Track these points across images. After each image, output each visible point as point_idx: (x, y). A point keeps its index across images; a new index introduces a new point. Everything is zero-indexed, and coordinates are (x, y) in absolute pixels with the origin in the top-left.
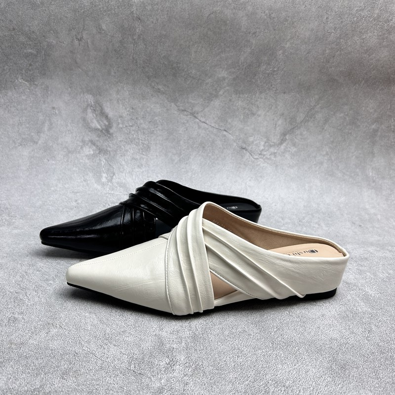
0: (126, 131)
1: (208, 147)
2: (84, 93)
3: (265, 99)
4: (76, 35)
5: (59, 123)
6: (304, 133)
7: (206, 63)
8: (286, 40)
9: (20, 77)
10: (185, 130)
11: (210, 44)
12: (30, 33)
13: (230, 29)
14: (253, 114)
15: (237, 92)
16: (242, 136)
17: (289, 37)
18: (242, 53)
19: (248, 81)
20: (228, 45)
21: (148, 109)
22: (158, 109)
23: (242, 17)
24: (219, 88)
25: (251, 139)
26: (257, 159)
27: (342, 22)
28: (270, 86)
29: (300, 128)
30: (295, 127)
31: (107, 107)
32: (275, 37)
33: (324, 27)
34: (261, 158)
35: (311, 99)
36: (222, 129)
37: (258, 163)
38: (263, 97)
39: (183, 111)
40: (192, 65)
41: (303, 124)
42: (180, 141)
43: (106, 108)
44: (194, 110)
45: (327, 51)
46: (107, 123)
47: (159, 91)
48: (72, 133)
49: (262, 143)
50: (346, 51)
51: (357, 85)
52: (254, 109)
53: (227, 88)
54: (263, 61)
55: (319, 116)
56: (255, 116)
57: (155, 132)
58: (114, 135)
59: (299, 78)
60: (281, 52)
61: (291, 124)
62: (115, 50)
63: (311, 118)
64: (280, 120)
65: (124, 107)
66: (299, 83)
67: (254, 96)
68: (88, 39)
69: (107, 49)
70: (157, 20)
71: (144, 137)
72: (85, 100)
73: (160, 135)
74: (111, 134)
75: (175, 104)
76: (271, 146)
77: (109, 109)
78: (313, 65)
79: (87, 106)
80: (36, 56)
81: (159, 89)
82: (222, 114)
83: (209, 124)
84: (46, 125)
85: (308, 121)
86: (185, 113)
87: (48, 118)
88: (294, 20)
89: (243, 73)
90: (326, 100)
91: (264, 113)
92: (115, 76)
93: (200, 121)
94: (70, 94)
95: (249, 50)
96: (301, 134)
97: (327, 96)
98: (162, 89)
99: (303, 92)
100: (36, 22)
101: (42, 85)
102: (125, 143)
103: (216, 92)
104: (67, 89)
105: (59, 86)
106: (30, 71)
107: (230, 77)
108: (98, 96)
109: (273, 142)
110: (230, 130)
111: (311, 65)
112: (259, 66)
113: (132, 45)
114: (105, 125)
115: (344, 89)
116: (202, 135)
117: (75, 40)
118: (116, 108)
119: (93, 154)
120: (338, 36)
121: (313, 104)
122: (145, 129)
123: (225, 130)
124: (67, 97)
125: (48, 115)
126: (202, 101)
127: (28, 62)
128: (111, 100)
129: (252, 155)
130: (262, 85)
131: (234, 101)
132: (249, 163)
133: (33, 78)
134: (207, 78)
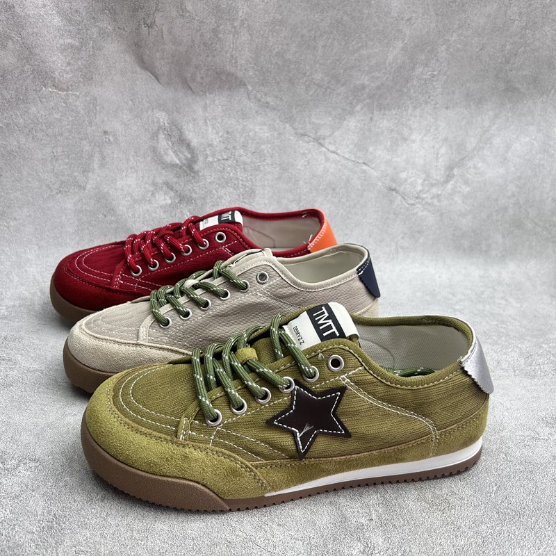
0: (219, 168)
1: (340, 189)
2: (153, 109)
3: (421, 117)
4: (144, 19)
5: (116, 156)
6: (480, 165)
7: (338, 63)
8: (451, 31)
9: (50, 83)
10: (306, 164)
11: (345, 36)
13: (376, 12)
14: (405, 139)
15: (381, 107)
16: (389, 172)
17: (456, 26)
18: (391, 48)
19: (397, 90)
20: (372, 37)
21: (251, 134)
22: (265, 133)
24: (355, 101)
25: (403, 175)
26: (414, 204)
27: (530, 5)
28: (427, 97)
29: (472, 158)
30: (465, 157)
31: (189, 131)
32: (437, 26)
33: (506, 12)
34: (418, 203)
35: (484, 117)
36: (360, 161)
37: (415, 211)
38: (418, 114)
39: (302, 135)
40: (318, 66)
41: (475, 152)
42: (299, 181)
43: (187, 133)
44: (319, 134)
45: (508, 47)
46: (189, 156)
47: (267, 105)
48: (136, 171)
49: (420, 181)
50: (532, 47)
51: (545, 96)
52: (406, 132)
53: (368, 101)
54: (419, 61)
55: (497, 141)
56: (407, 142)
57: (262, 168)
58: (201, 174)
59: (468, 85)
60: (444, 48)
61: (459, 153)
62: (205, 44)
63: (486, 144)
64: (443, 147)
65: (214, 131)
66: (467, 94)
67: (405, 113)
68: (163, 25)
69: (193, 41)
71: (246, 175)
72: (155, 120)
73: (269, 173)
74: (196, 173)
75: (291, 125)
76: (432, 185)
77: (191, 134)
78: (487, 67)
79: (158, 130)
80: (79, 49)
81: (267, 103)
82: (359, 140)
83: (341, 154)
84: (96, 159)
85: (483, 148)
86: (306, 138)
87: (98, 149)
89: (391, 78)
91: (420, 137)
92: (201, 83)
93: (328, 150)
94: (131, 110)
95: (400, 45)
96: (475, 167)
97: (505, 113)
98: (272, 103)
99: (473, 107)
101: (87, 96)
102: (217, 186)
103: (351, 107)
104: (126, 103)
105: (114, 97)
107: (373, 85)
108: (175, 113)
109: (436, 180)
110: (372, 163)
111: (485, 67)
112: (413, 68)
113: (231, 36)
114: (187, 159)
115: (527, 102)
116: (331, 170)
117: (143, 27)
118: (202, 133)
119: (171, 204)
120: (524, 24)
121: (487, 124)
122: (246, 164)
123: (364, 163)
124: (127, 115)
125: (97, 144)
126: (330, 121)
127: (64, 59)
128: (194, 120)
129: (404, 199)
130: (416, 96)
131: (377, 121)
132: (402, 211)
133: (71, 85)
134: (339, 86)
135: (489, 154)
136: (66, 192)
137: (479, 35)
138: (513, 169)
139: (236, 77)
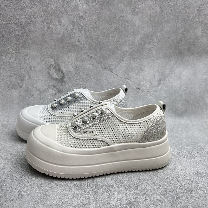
0: (73, 80)
2: (49, 58)
3: (148, 62)
4: (46, 25)
5: (34, 75)
6: (171, 80)
7: (117, 42)
8: (158, 32)
9: (10, 48)
10: (106, 79)
11: (120, 33)
12: (19, 23)
13: (130, 25)
14: (143, 70)
15: (133, 59)
16: (137, 82)
18: (136, 38)
19: (139, 53)
20: (129, 33)
21: (85, 68)
22: (91, 67)
23: (136, 19)
24: (124, 56)
25: (142, 83)
26: (146, 94)
27: (185, 23)
28: (150, 55)
29: (167, 77)
30: (165, 77)
32: (152, 30)
33: (177, 26)
34: (148, 93)
35: (171, 63)
36: (126, 78)
37: (147, 96)
38: (147, 61)
39: (105, 68)
40: (110, 43)
41: (169, 75)
42: (103, 85)
43: (61, 67)
44: (111, 68)
45: (178, 38)
46: (62, 75)
48: (42, 81)
49: (148, 86)
50: (187, 38)
51: (193, 56)
52: (143, 68)
53: (128, 56)
54: (147, 42)
55: (177, 71)
56: (143, 71)
57: (90, 80)
59: (165, 51)
60: (155, 38)
61: (163, 75)
62: (68, 34)
63: (173, 72)
64: (157, 73)
65: (72, 66)
66: (165, 55)
67: (142, 61)
68: (53, 27)
69: (64, 33)
70: (92, 19)
71: (83, 83)
72: (49, 62)
73: (92, 82)
74: (65, 82)
75: (100, 65)
76: (153, 87)
77: (63, 67)
78: (171, 45)
79: (51, 66)
80: (21, 36)
81: (91, 56)
82: (126, 70)
83: (119, 75)
84: (27, 76)
85: (171, 74)
86: (106, 70)
87: (27, 73)
88: (162, 22)
89: (137, 48)
90: (178, 63)
91: (148, 70)
92: (67, 49)
93: (114, 74)
94: (40, 58)
95: (139, 36)
96: (169, 81)
97: (179, 61)
98: (94, 57)
99: (167, 59)
100: (23, 17)
101: (24, 53)
102: (73, 87)
103: (122, 58)
104: (39, 56)
105: (34, 54)
106: (17, 45)
107: (130, 50)
108: (57, 60)
110: (131, 79)
111: (170, 45)
112: (145, 45)
113: (78, 32)
114: (61, 77)
115: (187, 57)
116: (115, 81)
117: (46, 28)
118: (67, 67)
119: (55, 93)
120: (183, 30)
121: (172, 65)
122: (84, 78)
123: (128, 79)
124: (39, 60)
125: (27, 71)
126: (115, 63)
127: (16, 40)
128: (64, 62)
129: (143, 92)
130: (146, 55)
131: (132, 64)
132: (142, 96)
133: (18, 49)
134: (118, 51)
135: (174, 76)
136: (15, 88)
137: (168, 33)
138: (183, 81)
139: (80, 47)
